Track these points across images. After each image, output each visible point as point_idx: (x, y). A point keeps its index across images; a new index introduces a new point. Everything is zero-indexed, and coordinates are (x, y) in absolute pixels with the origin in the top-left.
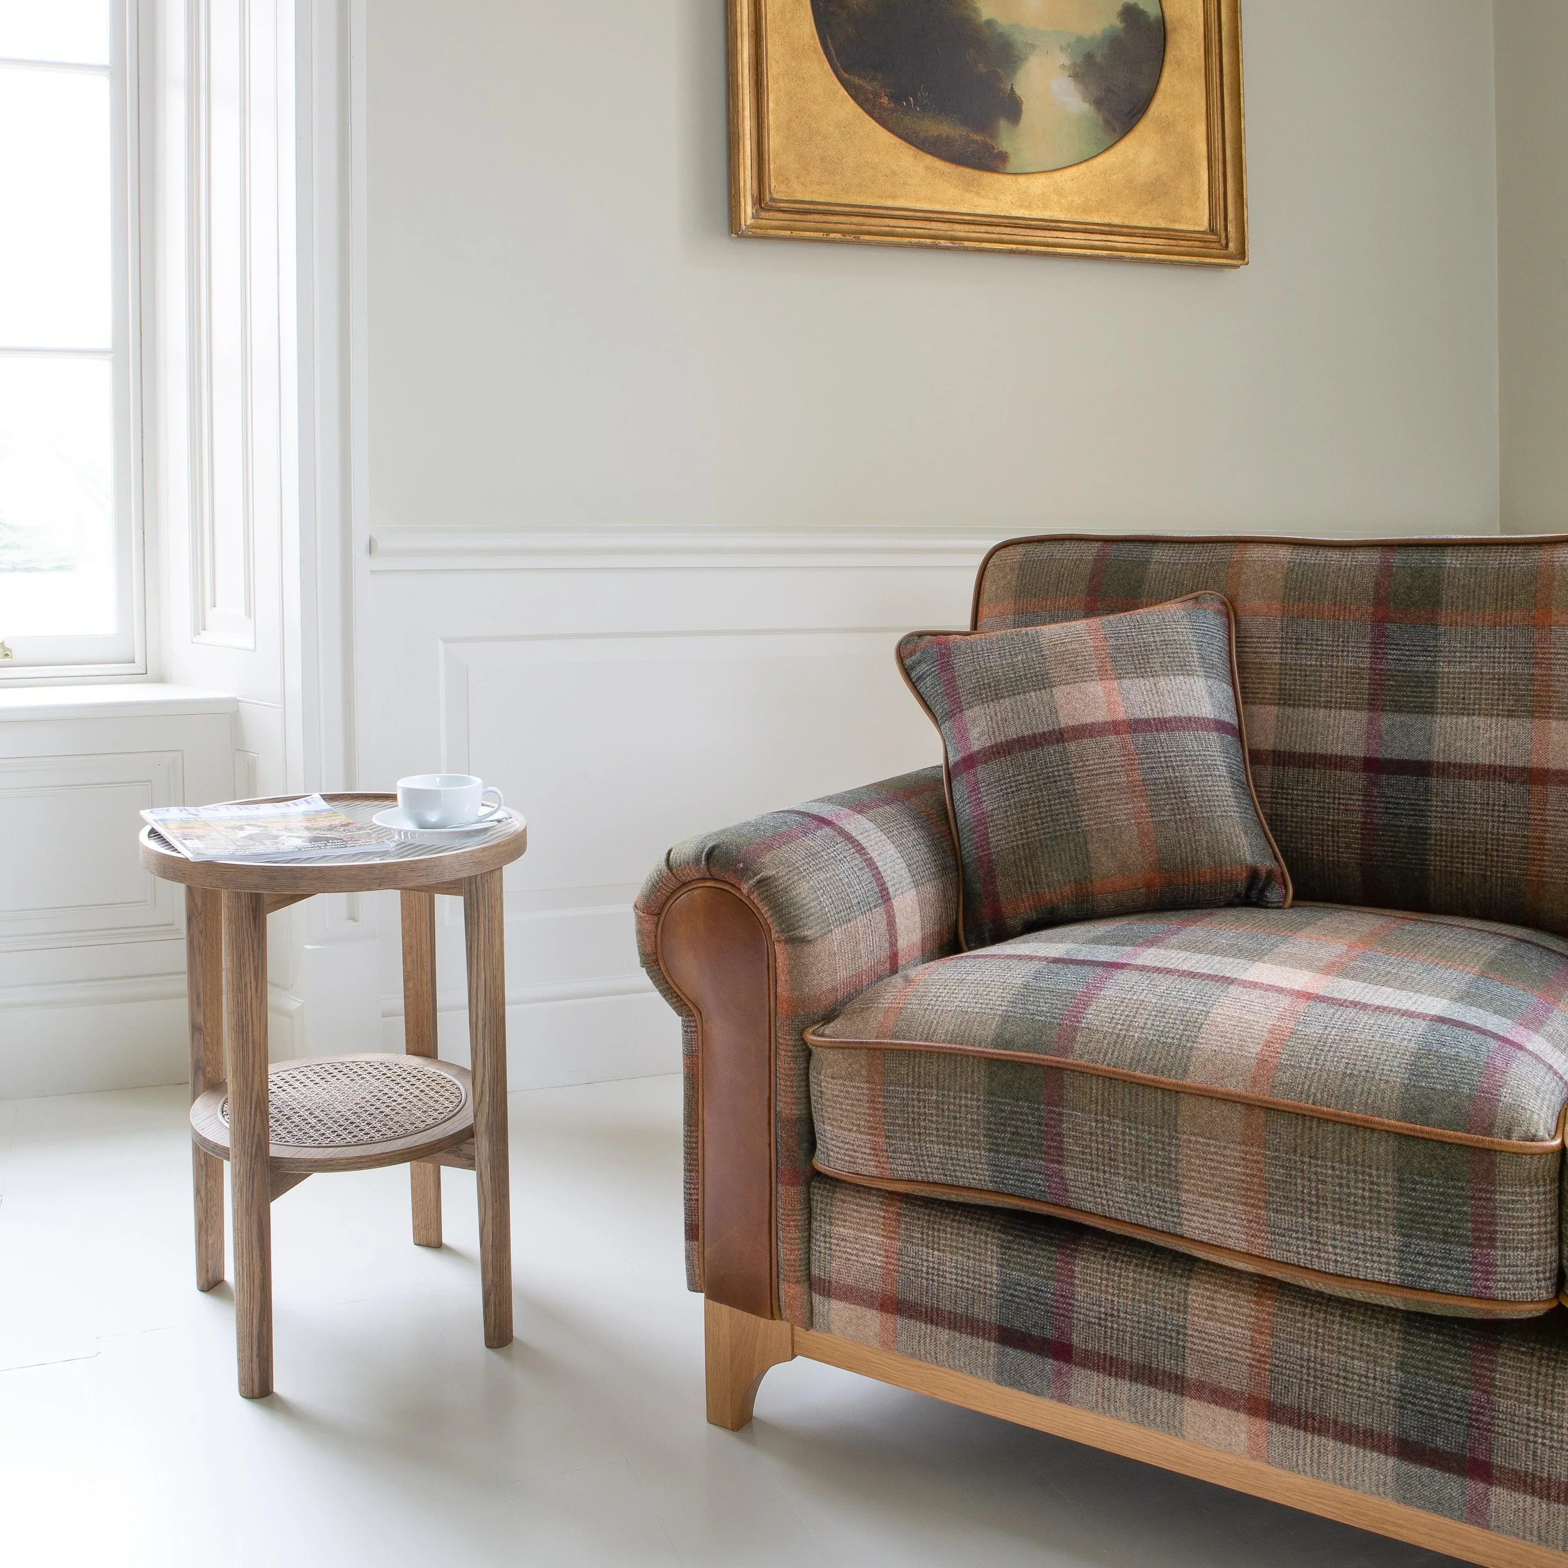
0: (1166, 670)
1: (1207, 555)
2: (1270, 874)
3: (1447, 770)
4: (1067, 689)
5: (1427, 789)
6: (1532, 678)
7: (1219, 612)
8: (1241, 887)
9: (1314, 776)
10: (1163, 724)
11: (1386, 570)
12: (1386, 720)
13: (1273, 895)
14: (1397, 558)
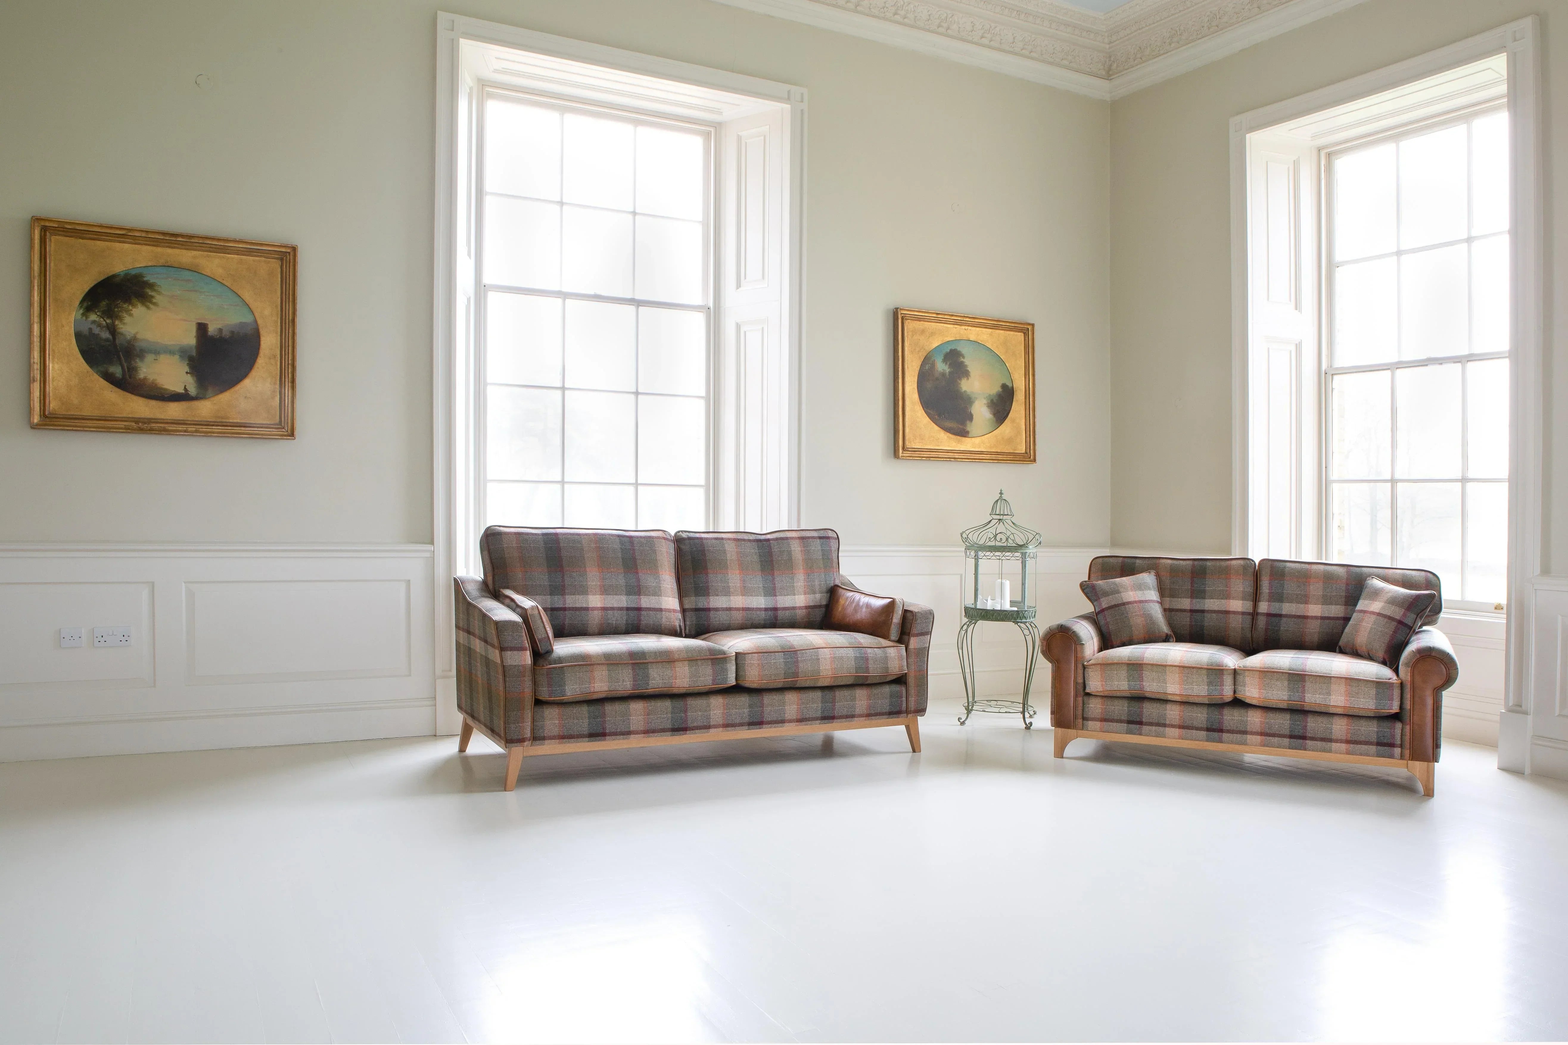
0: (1146, 589)
1: (1150, 562)
2: (1170, 635)
3: (1208, 611)
4: (1124, 593)
5: (1204, 616)
6: (1227, 591)
7: (1155, 575)
8: (1164, 638)
9: (1179, 614)
10: (1146, 601)
11: (1193, 566)
12: (1194, 601)
13: (1171, 640)
14: (1196, 563)
